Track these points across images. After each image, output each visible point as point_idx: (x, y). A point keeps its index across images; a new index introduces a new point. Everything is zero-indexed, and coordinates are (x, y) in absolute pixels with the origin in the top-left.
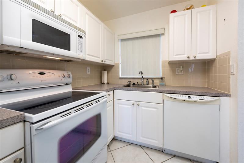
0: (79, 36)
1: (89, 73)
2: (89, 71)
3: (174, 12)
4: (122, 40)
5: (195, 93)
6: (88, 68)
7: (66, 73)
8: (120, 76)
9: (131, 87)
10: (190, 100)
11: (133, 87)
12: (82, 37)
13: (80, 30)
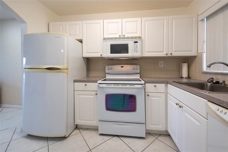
0: (135, 42)
6: (160, 62)
7: (135, 66)
8: (205, 70)
12: (137, 42)
13: (136, 38)
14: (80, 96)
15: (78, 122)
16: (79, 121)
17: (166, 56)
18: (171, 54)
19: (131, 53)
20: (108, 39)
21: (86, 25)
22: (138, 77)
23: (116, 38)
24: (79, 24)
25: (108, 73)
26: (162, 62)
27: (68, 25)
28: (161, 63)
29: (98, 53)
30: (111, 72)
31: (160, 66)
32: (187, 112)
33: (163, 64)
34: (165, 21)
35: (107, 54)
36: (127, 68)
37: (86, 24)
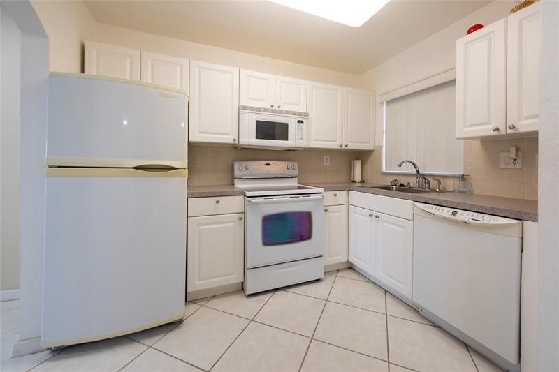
0: (298, 122)
1: (328, 164)
2: (327, 161)
3: (474, 31)
4: (388, 102)
5: (470, 206)
6: (325, 157)
7: (290, 164)
8: (384, 170)
9: (392, 190)
10: (455, 218)
11: (397, 190)
12: (302, 122)
13: (300, 114)
14: (201, 227)
15: (196, 285)
16: (197, 283)
17: (340, 148)
18: (346, 146)
19: (293, 141)
20: (252, 109)
21: (200, 72)
22: (294, 183)
23: (266, 110)
24: (181, 66)
25: (239, 177)
26: (328, 157)
27: (149, 62)
28: (327, 159)
29: (228, 134)
30: (245, 175)
31: (325, 164)
32: (385, 222)
33: (328, 161)
34: (339, 93)
35: (249, 138)
36: (277, 167)
37: (199, 68)
